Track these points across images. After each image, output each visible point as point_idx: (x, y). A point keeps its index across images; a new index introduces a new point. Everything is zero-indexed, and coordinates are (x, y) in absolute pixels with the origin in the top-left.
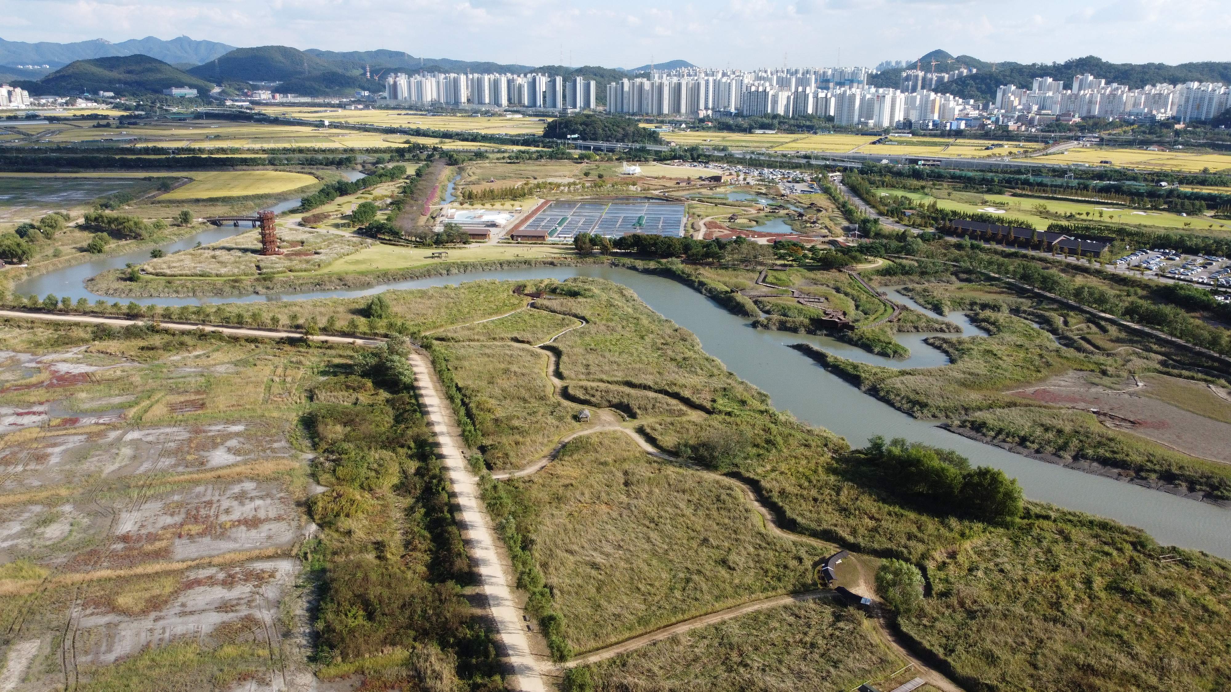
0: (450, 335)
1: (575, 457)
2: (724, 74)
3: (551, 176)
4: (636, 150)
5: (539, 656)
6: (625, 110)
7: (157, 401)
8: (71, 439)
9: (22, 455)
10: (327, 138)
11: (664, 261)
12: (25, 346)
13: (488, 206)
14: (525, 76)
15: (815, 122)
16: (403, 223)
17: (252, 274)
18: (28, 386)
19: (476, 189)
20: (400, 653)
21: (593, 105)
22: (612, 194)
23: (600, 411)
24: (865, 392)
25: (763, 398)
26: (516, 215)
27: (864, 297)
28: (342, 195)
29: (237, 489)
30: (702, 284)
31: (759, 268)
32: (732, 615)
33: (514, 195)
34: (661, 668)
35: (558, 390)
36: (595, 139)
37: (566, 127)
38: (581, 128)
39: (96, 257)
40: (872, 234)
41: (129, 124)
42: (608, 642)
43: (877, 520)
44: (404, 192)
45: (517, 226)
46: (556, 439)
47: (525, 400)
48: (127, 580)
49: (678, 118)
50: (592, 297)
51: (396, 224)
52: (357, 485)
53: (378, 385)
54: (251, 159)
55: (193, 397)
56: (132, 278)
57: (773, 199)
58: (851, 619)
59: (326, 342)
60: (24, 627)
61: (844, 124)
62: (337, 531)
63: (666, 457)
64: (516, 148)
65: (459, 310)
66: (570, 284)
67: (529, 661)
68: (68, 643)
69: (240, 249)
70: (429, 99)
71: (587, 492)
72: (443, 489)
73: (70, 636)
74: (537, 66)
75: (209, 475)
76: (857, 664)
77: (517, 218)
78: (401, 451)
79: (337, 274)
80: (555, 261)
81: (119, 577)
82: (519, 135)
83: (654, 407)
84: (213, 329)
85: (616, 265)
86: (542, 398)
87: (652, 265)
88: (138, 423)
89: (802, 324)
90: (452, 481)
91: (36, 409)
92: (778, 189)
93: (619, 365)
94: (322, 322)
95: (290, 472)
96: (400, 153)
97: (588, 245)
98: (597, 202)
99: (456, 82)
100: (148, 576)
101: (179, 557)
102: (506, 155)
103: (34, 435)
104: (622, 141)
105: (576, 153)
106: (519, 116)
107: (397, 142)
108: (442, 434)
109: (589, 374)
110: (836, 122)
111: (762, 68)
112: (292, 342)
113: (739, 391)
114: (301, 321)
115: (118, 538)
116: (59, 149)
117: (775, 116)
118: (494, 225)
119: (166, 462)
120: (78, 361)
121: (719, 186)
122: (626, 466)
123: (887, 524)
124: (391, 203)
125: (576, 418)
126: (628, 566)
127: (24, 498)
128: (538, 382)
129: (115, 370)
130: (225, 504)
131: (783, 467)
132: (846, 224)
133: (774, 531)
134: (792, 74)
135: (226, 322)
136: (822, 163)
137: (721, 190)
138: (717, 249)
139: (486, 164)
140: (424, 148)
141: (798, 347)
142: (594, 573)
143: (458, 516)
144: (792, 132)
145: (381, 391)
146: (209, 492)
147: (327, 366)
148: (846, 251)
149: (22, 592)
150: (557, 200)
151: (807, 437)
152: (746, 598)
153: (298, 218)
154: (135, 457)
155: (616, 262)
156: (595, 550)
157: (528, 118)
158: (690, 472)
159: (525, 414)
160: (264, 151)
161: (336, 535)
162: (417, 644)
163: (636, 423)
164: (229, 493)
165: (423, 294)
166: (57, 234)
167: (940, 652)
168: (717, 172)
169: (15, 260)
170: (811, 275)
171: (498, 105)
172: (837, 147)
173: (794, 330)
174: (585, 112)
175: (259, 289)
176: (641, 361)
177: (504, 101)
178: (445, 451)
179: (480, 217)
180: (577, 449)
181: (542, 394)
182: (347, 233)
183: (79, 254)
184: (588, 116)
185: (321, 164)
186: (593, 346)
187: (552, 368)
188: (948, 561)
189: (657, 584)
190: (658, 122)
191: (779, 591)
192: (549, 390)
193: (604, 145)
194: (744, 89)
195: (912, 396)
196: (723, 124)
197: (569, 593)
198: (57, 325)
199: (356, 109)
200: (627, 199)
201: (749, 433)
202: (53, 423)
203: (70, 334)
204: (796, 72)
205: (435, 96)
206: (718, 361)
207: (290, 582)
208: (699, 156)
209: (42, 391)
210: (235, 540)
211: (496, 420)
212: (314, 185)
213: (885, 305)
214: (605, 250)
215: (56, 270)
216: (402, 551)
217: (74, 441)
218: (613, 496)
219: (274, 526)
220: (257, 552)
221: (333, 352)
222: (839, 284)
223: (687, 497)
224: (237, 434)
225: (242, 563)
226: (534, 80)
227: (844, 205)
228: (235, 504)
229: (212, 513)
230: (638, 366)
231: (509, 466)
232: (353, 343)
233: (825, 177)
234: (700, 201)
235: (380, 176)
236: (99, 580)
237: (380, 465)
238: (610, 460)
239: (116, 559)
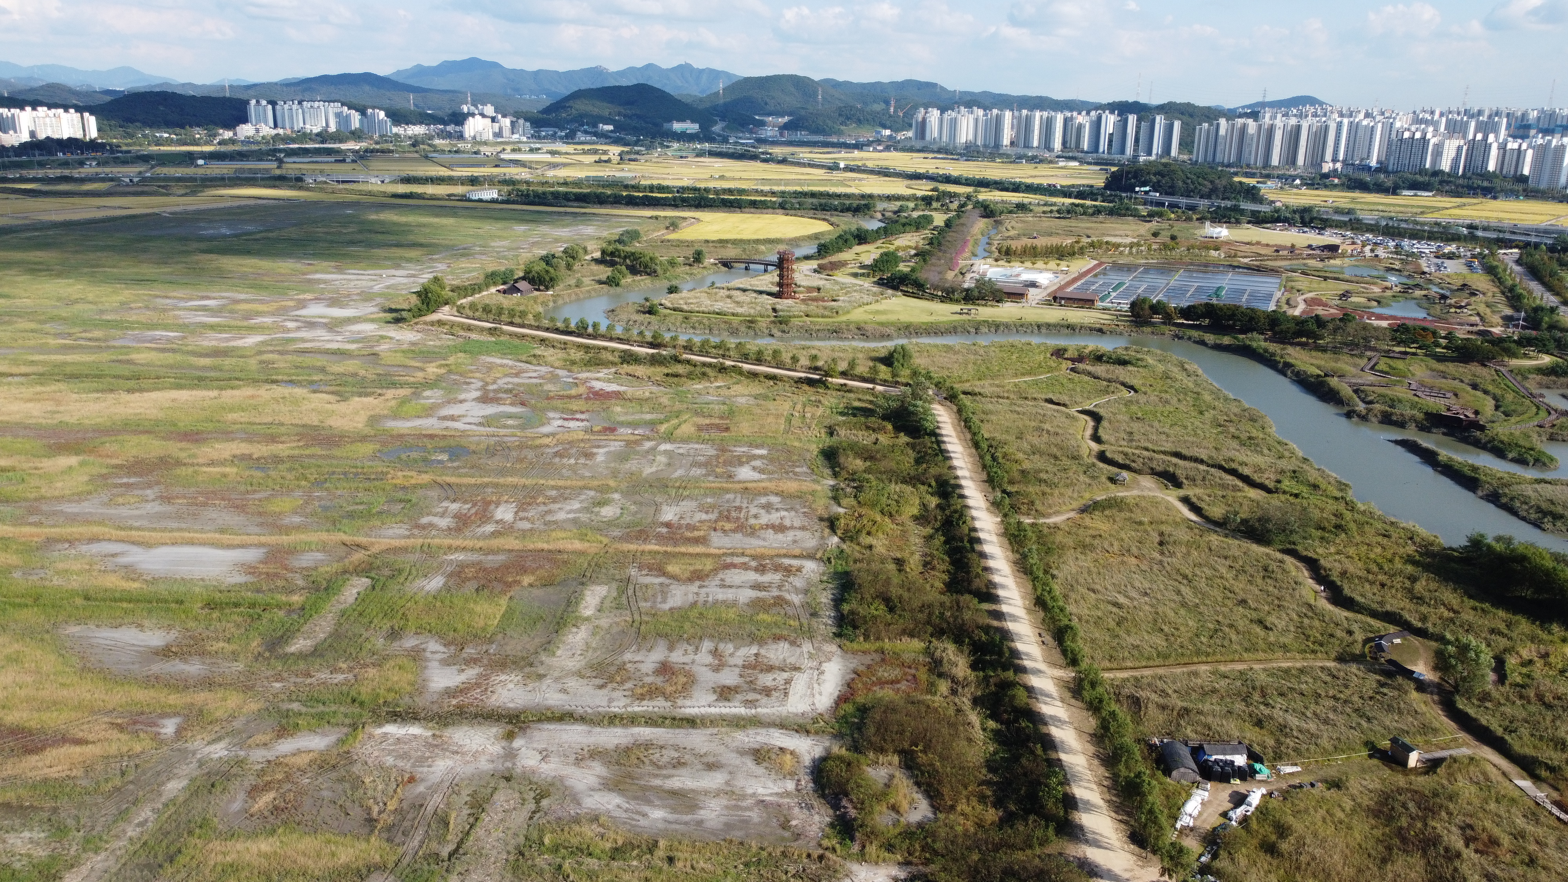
0: (977, 390)
1: (1107, 512)
2: (1368, 115)
3: (1108, 235)
4: (1226, 208)
5: (1053, 664)
6: (1219, 158)
7: (685, 421)
8: (612, 443)
9: (574, 451)
10: (842, 183)
11: (1241, 336)
12: (561, 363)
13: (1028, 264)
14: (1088, 113)
15: (1497, 183)
16: (928, 275)
17: (768, 316)
18: (570, 397)
19: (1015, 245)
20: (917, 644)
21: (1174, 152)
22: (1187, 260)
23: (1140, 478)
24: (1481, 498)
25: (1342, 486)
26: (1061, 276)
27: (1510, 397)
28: (860, 244)
29: (763, 500)
30: (1288, 365)
31: (1368, 353)
32: (1262, 666)
33: (1061, 254)
34: (1175, 691)
35: (1094, 453)
36: (1172, 194)
37: (1135, 177)
38: (1154, 179)
39: (613, 290)
40: (1544, 326)
41: (630, 160)
42: (1124, 665)
43: (1455, 612)
44: (930, 244)
45: (1061, 288)
46: (1087, 495)
47: (1056, 458)
48: (675, 555)
49: (1292, 172)
50: (1145, 367)
51: (922, 276)
52: (878, 509)
53: (898, 429)
54: (761, 201)
55: (717, 421)
56: (651, 311)
57: (1409, 277)
58: (1399, 688)
59: (845, 385)
60: (594, 575)
61: (1543, 186)
62: (858, 544)
63: (1212, 527)
64: (1068, 201)
65: (987, 368)
66: (1120, 351)
67: (1042, 666)
68: (630, 592)
69: (755, 291)
70: (963, 140)
71: (1116, 544)
72: (964, 522)
73: (631, 587)
74: (1105, 101)
75: (738, 486)
76: (1395, 724)
77: (1063, 279)
78: (923, 488)
79: (855, 322)
80: (1105, 328)
81: (666, 552)
82: (1073, 186)
83: (1204, 479)
84: (733, 363)
85: (1180, 338)
86: (1074, 458)
87: (1226, 340)
88: (669, 437)
89: (1413, 419)
90: (973, 518)
91: (578, 416)
92: (1419, 265)
93: (1168, 436)
94: (843, 366)
95: (813, 493)
96: (927, 201)
97: (1147, 312)
98: (1166, 268)
99: (999, 120)
100: (691, 555)
101: (715, 545)
102: (1055, 208)
103: (581, 437)
104: (1208, 196)
105: (1143, 210)
106: (1075, 164)
107: (923, 189)
108: (965, 478)
109: (1132, 441)
110: (1531, 184)
111: (1427, 108)
112: (810, 382)
113: (1313, 476)
114: (820, 364)
115: (662, 524)
116: (565, 184)
117: (1436, 173)
118: (1033, 284)
119: (697, 472)
120: (609, 381)
121: (1334, 258)
122: (1163, 528)
123: (1468, 616)
124: (916, 255)
125: (1112, 480)
126: (1153, 610)
127: (580, 483)
128: (1073, 442)
129: (646, 391)
130: (753, 511)
131: (1351, 551)
132: (1508, 312)
133: (1324, 604)
134: (1472, 116)
135: (745, 357)
136: (1493, 235)
137: (1337, 262)
138: (1315, 327)
139: (1029, 217)
140: (953, 196)
141: (1403, 443)
142: (1115, 610)
143: (977, 547)
144: (1459, 195)
145: (902, 434)
146: (738, 500)
147: (846, 407)
148: (1498, 342)
149: (589, 551)
150: (1114, 263)
151: (1388, 528)
152: (1280, 654)
153: (814, 264)
154: (669, 464)
155: (1181, 334)
156: (1119, 592)
157: (1086, 167)
158: (1237, 542)
159: (1055, 469)
160: (773, 193)
161: (857, 548)
162: (933, 640)
163: (1182, 492)
164: (756, 503)
165: (949, 349)
166: (577, 266)
167: (1500, 732)
168: (1335, 240)
169: (542, 288)
170: (1441, 367)
171: (1049, 149)
172: (1524, 217)
173: (1401, 425)
174: (1163, 161)
175: (775, 331)
176: (1196, 435)
177: (1057, 145)
178: (966, 492)
179: (1018, 275)
180: (1110, 507)
181: (1076, 453)
182: (867, 283)
183: (597, 286)
184: (1165, 165)
185: (836, 210)
186: (1140, 415)
187: (1089, 432)
188: (1536, 659)
189: (1182, 628)
190: (1262, 176)
191: (1319, 655)
192: (1085, 452)
193: (1183, 201)
194: (1394, 135)
195: (1544, 506)
196: (1356, 180)
197: (1087, 622)
198: (587, 348)
199: (875, 150)
200: (1206, 267)
201: (1316, 514)
202: (596, 429)
203: (600, 355)
204: (1480, 113)
205: (971, 137)
206: (1293, 446)
207: (816, 578)
208: (1312, 220)
209: (581, 402)
210: (764, 539)
211: (1023, 472)
212: (829, 232)
213: (1538, 408)
214: (1168, 319)
215: (578, 300)
216: (921, 569)
217: (616, 446)
218: (1145, 551)
219: (800, 534)
220: (785, 551)
221: (852, 395)
222: (1479, 380)
223: (1228, 563)
224: (761, 457)
225: (771, 557)
226: (1099, 118)
227: (1512, 289)
228: (762, 512)
229: (742, 516)
230: (1191, 439)
231: (1033, 512)
232: (873, 389)
233: (1492, 254)
234: (1303, 273)
235: (904, 225)
236: (650, 552)
237: (900, 496)
238: (1146, 520)
239: (660, 538)
